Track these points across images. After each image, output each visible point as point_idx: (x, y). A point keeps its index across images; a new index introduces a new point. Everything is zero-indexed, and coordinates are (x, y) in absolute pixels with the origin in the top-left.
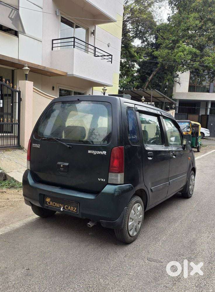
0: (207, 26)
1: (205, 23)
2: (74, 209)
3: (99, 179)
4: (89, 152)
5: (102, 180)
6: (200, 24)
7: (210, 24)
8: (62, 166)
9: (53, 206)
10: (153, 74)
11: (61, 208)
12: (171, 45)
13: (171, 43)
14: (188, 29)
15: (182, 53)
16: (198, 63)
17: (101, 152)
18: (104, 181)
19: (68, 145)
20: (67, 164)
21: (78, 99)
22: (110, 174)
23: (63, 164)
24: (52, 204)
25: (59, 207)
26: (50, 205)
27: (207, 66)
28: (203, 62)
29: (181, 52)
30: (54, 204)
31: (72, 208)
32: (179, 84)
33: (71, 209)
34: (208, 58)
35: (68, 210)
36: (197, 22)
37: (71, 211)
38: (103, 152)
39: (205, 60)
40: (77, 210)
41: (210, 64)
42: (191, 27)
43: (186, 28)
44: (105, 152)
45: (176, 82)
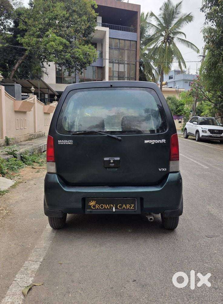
0: (74, 18)
1: (71, 15)
2: (130, 207)
3: (160, 169)
4: (146, 142)
5: (163, 170)
6: (68, 15)
7: (76, 16)
8: (112, 161)
9: (100, 209)
10: (19, 62)
11: (112, 209)
12: (39, 33)
13: (38, 31)
14: (55, 19)
15: (53, 43)
16: (70, 54)
17: (160, 141)
18: (166, 170)
19: (119, 137)
20: (118, 159)
21: (111, 86)
22: (171, 162)
23: (113, 159)
24: (99, 207)
25: (109, 208)
26: (95, 209)
27: (77, 58)
28: (73, 53)
29: (51, 41)
30: (102, 206)
31: (128, 206)
32: (47, 74)
33: (126, 207)
34: (77, 49)
35: (123, 209)
36: (65, 12)
37: (127, 209)
38: (162, 140)
39: (75, 52)
40: (134, 207)
41: (81, 56)
42: (59, 17)
43: (53, 17)
44: (165, 140)
45: (43, 72)
